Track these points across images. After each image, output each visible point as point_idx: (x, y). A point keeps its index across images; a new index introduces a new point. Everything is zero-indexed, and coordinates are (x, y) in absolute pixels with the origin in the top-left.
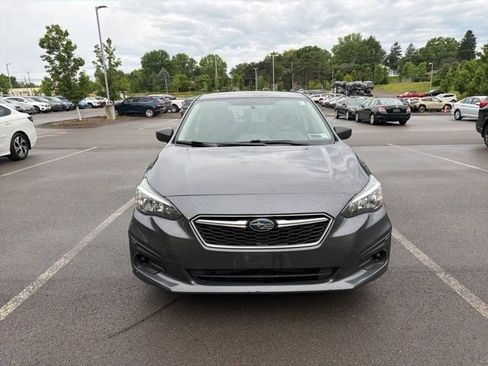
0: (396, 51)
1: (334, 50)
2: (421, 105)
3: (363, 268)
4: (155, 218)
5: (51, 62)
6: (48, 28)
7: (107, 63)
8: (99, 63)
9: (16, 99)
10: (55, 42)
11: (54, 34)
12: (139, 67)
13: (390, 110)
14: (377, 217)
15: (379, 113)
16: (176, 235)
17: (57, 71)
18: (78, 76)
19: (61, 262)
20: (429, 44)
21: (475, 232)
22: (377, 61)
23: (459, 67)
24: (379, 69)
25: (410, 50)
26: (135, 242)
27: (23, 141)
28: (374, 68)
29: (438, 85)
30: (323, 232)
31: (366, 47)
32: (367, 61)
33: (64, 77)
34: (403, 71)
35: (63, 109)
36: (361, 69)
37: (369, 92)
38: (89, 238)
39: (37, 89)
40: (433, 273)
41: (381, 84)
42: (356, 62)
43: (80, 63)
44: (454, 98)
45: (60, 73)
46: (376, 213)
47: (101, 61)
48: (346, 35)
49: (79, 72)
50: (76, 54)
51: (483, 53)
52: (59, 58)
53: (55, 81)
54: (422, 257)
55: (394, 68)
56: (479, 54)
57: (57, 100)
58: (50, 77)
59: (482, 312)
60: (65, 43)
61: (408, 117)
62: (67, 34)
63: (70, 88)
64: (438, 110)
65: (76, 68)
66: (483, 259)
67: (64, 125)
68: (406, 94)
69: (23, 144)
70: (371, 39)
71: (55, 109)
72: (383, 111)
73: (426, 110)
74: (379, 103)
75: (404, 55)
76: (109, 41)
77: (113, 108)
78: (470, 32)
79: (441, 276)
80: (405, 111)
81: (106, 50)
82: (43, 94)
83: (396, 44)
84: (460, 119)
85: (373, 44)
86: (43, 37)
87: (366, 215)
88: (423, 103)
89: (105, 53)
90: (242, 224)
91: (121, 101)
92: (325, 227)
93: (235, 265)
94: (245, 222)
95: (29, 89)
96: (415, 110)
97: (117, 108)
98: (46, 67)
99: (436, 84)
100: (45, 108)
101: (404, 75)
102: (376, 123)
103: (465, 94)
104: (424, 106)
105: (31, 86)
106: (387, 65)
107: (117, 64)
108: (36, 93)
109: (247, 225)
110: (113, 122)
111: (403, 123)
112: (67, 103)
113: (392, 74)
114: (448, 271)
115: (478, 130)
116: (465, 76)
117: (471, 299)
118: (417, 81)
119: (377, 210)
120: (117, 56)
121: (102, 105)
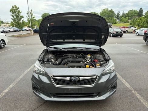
0: (119, 14)
1: (100, 13)
2: (126, 31)
3: (108, 92)
4: (39, 75)
5: (13, 17)
6: (12, 6)
7: (31, 17)
8: (28, 17)
9: (3, 28)
10: (15, 11)
11: (14, 8)
12: (41, 18)
13: (117, 33)
14: (113, 75)
15: (113, 33)
16: (46, 82)
17: (15, 20)
18: (21, 21)
19: (11, 86)
20: (129, 12)
21: (144, 75)
22: (113, 17)
23: (138, 19)
24: (114, 19)
25: (123, 13)
26: (33, 83)
27: (3, 42)
28: (112, 19)
29: (132, 24)
30: (95, 81)
31: (110, 12)
32: (110, 17)
33: (17, 21)
34: (121, 20)
35: (17, 31)
36: (108, 19)
37: (111, 26)
38: (21, 77)
39: (9, 25)
40: (130, 91)
41: (114, 24)
42: (107, 17)
43: (22, 17)
44: (136, 28)
45: (16, 20)
46: (112, 74)
47: (29, 16)
48: (104, 9)
49: (22, 20)
50: (21, 14)
51: (145, 15)
52: (16, 15)
53: (14, 22)
54: (127, 84)
55: (118, 19)
56: (144, 15)
57: (15, 28)
58: (13, 21)
59: (147, 106)
60: (18, 11)
61: (122, 35)
62: (18, 8)
63: (19, 25)
64: (131, 32)
65: (21, 19)
66: (147, 86)
67: (17, 36)
68: (122, 27)
69: (3, 43)
70: (111, 10)
71: (15, 31)
72: (115, 33)
73: (128, 32)
74: (114, 30)
75: (121, 15)
76: (31, 10)
77: (32, 31)
78: (141, 8)
79: (133, 92)
80: (121, 33)
81: (30, 13)
82: (11, 26)
83: (119, 12)
84: (138, 35)
85: (112, 12)
86: (11, 9)
87: (109, 75)
88: (127, 30)
89: (30, 14)
90: (68, 78)
91: (35, 29)
92: (96, 79)
93: (66, 92)
94: (69, 78)
95: (7, 25)
96: (124, 32)
97: (34, 31)
98: (12, 18)
99: (131, 24)
100: (12, 31)
101: (121, 21)
102: (113, 36)
103: (140, 27)
104: (127, 31)
105: (8, 23)
106: (116, 18)
107: (34, 18)
108: (9, 26)
109: (70, 79)
110: (32, 35)
111: (121, 36)
112: (18, 29)
113: (117, 21)
114: (135, 90)
115: (144, 40)
116: (139, 22)
117: (143, 101)
118: (125, 23)
119: (113, 72)
120: (34, 15)
121: (29, 30)
